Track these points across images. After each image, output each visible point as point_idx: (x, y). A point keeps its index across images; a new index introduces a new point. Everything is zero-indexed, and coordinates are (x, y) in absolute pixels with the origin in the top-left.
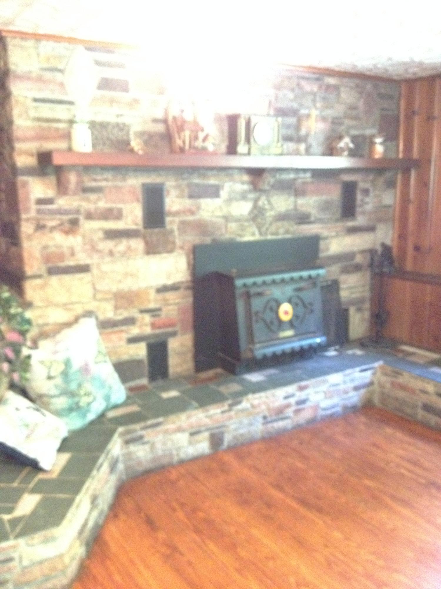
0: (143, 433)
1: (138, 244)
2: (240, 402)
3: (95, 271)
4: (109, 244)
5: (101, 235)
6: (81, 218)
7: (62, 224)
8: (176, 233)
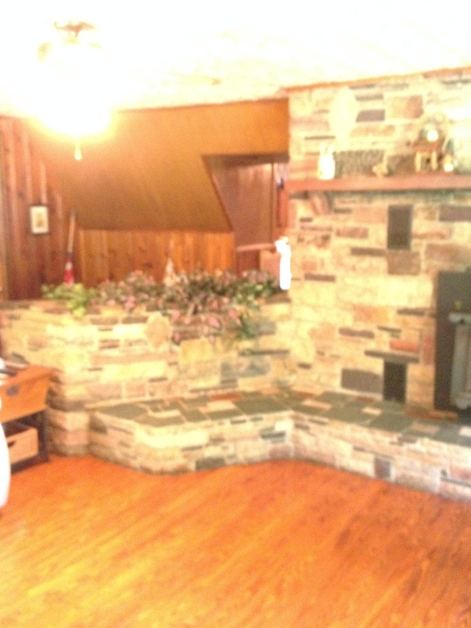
0: (312, 425)
1: (381, 263)
2: (413, 441)
3: (339, 283)
4: (354, 260)
5: (347, 251)
6: (333, 235)
7: (316, 239)
8: (422, 256)
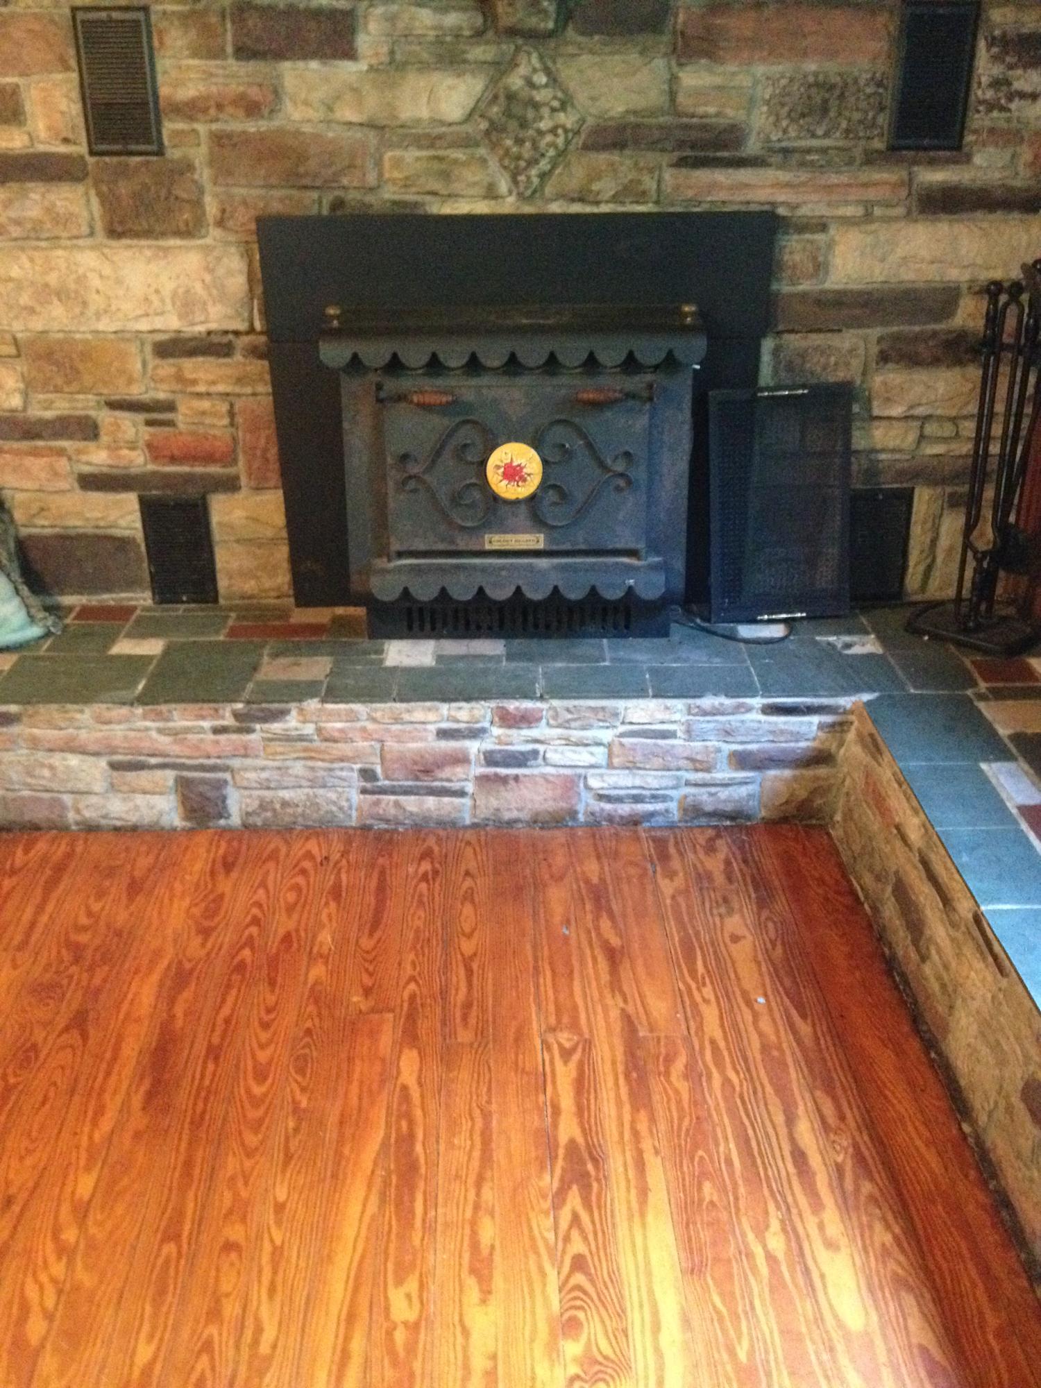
1: (77, 203)
2: (280, 715)
